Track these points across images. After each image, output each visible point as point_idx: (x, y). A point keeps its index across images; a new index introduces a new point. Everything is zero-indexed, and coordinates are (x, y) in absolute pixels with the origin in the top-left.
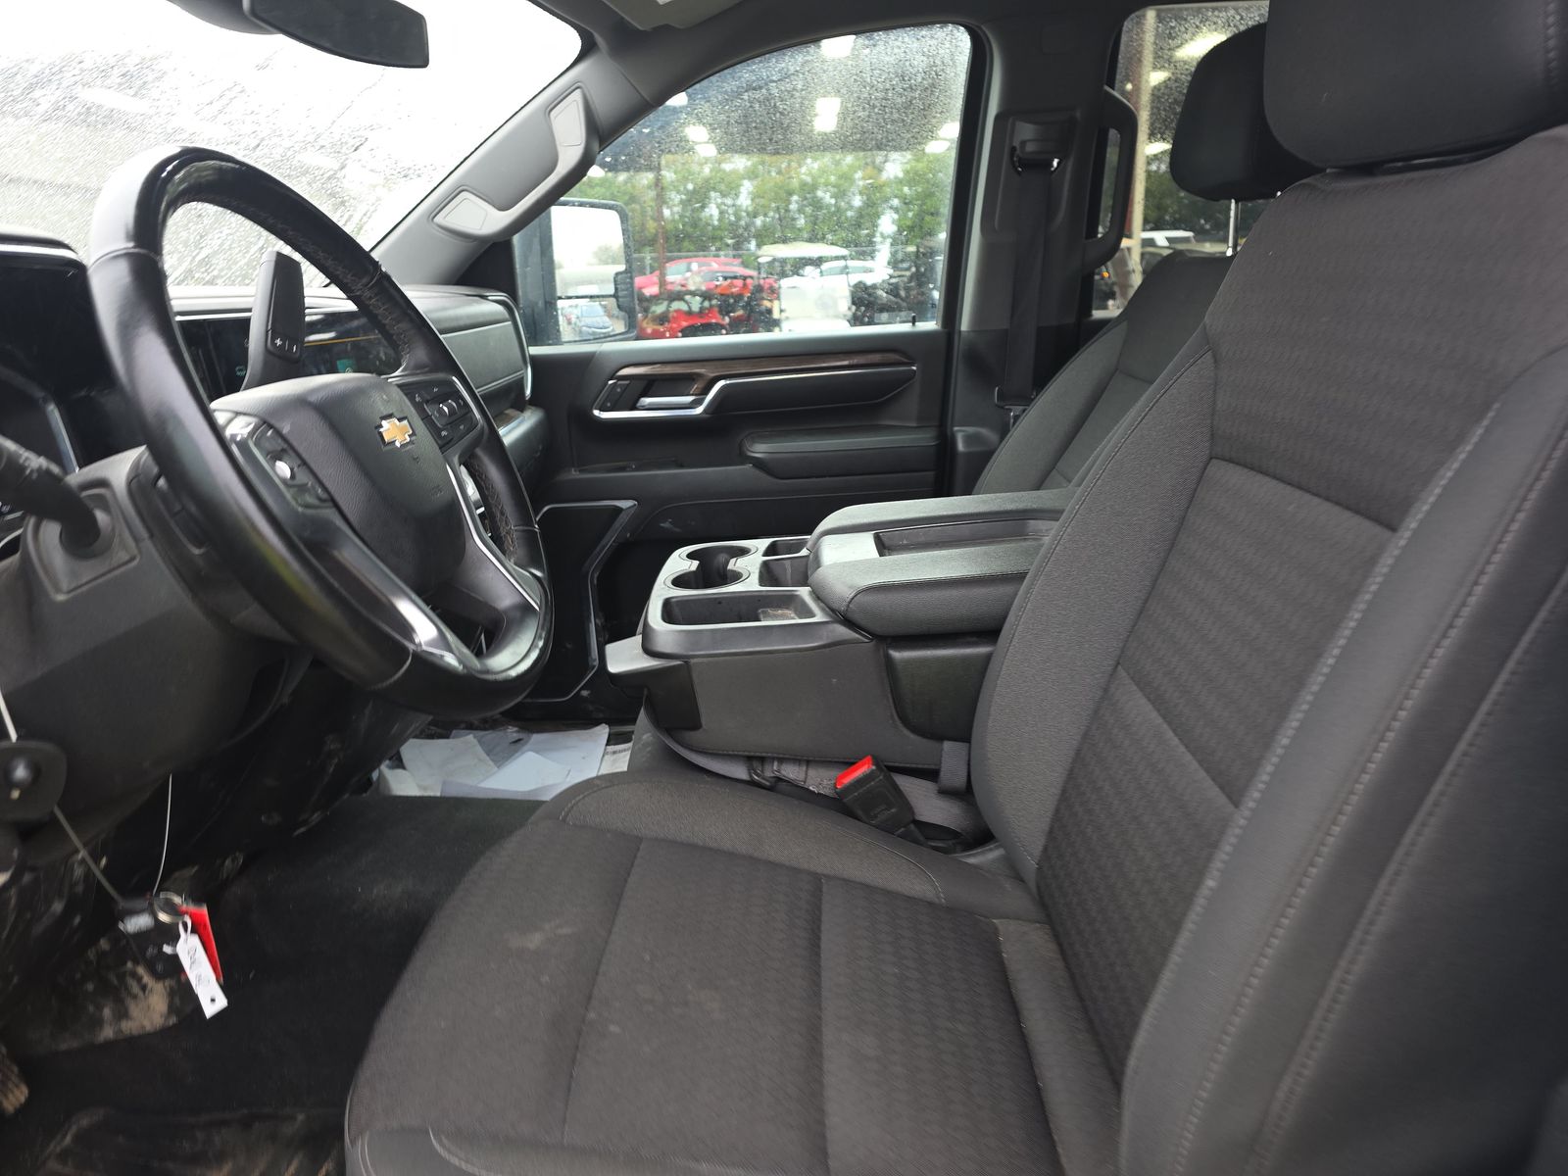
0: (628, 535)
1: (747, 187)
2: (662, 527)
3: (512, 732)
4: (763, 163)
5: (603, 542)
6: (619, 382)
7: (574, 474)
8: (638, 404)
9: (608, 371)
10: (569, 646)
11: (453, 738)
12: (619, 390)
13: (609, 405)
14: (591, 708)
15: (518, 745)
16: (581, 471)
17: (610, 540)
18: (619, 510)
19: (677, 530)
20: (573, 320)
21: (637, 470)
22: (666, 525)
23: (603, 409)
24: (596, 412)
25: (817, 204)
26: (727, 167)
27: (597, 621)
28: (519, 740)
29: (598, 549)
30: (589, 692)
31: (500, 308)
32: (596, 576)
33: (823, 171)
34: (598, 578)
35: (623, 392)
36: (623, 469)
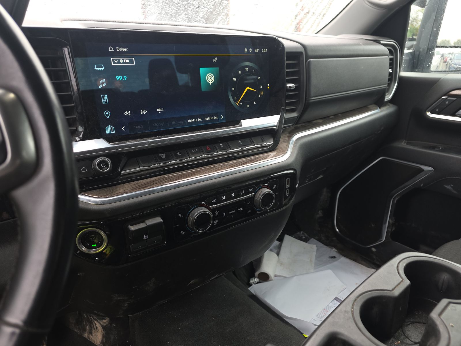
0: (422, 185)
2: (446, 188)
3: (333, 252)
5: (406, 184)
6: (449, 98)
7: (403, 144)
8: (457, 113)
9: (445, 90)
10: (373, 225)
11: (308, 243)
12: (447, 103)
13: (437, 110)
14: (374, 257)
15: (333, 259)
16: (408, 143)
17: (410, 184)
18: (422, 170)
19: (455, 192)
20: (448, 60)
21: (443, 151)
22: (449, 187)
23: (432, 113)
24: (428, 114)
27: (390, 220)
28: (335, 257)
29: (403, 186)
30: (376, 250)
31: (385, 49)
32: (397, 199)
34: (397, 200)
35: (449, 105)
36: (433, 148)
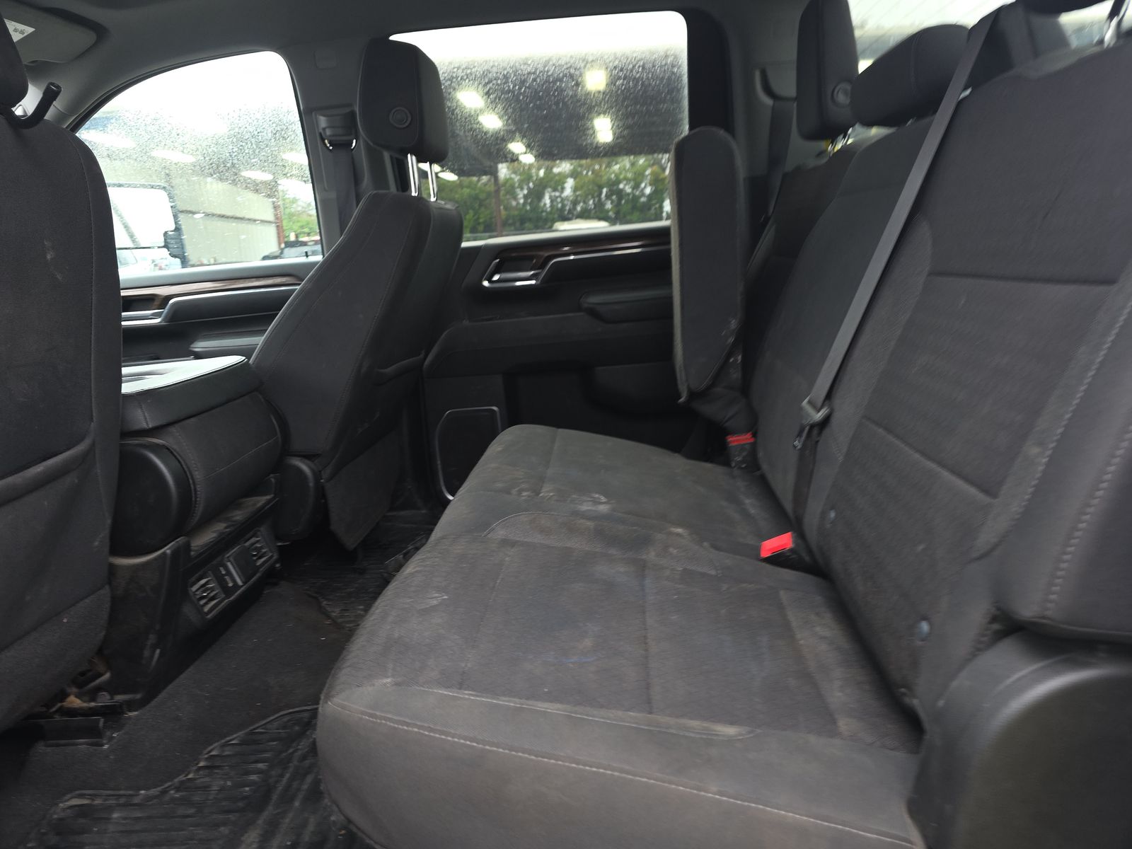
1: (570, 183)
4: (581, 166)
25: (620, 193)
26: (556, 170)
33: (623, 169)
